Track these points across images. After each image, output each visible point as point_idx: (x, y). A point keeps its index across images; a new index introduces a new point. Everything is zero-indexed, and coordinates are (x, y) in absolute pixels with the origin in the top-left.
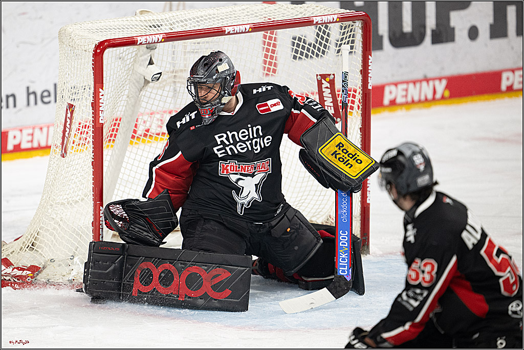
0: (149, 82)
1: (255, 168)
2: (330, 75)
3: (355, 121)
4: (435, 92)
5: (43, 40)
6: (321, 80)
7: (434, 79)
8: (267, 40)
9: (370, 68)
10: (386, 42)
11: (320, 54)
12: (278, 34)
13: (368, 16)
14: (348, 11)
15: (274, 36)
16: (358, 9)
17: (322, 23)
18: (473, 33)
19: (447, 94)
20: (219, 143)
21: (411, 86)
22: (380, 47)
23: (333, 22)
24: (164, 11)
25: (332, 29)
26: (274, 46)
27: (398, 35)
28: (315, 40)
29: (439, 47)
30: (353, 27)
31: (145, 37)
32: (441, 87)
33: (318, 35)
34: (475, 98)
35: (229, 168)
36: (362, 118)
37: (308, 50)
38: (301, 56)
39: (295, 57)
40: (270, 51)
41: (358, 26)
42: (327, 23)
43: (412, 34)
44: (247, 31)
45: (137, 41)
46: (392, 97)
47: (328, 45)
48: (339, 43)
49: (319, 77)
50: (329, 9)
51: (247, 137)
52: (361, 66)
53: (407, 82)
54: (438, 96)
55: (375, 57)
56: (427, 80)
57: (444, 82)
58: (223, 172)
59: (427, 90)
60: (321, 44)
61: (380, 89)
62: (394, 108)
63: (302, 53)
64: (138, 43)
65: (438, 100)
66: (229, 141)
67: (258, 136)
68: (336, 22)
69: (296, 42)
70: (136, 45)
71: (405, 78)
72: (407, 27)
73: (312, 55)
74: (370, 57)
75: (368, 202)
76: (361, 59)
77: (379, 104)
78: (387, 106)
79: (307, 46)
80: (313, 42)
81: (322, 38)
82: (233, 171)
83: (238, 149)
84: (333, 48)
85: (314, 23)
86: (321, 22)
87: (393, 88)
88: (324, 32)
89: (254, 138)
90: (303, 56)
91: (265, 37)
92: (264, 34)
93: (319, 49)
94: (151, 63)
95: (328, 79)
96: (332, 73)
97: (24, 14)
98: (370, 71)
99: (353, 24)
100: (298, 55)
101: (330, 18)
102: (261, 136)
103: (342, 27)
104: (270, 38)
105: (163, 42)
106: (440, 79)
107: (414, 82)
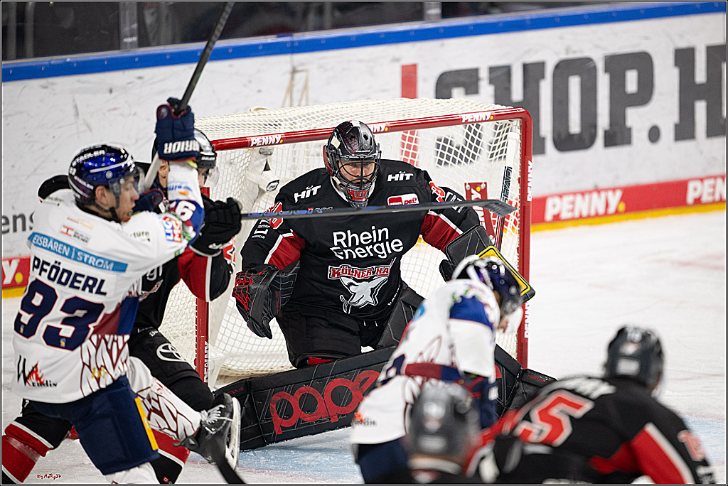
0: (264, 192)
1: (374, 273)
2: (481, 183)
3: (511, 240)
4: (607, 206)
5: (137, 141)
6: (470, 190)
7: (606, 190)
8: (406, 142)
9: (529, 176)
10: (549, 145)
11: (470, 159)
12: (420, 134)
13: (528, 113)
14: (504, 107)
15: (415, 137)
16: (516, 105)
17: (473, 122)
18: (654, 134)
19: (622, 207)
20: (336, 244)
21: (579, 197)
22: (542, 151)
23: (485, 121)
24: (283, 106)
25: (484, 129)
26: (415, 148)
27: (563, 136)
28: (465, 142)
29: (613, 151)
30: (510, 126)
31: (260, 138)
32: (615, 199)
33: (467, 136)
34: (655, 212)
35: (341, 271)
36: (520, 236)
37: (456, 153)
38: (447, 161)
39: (440, 162)
40: (410, 155)
41: (516, 125)
42: (479, 121)
43: (580, 136)
44: (382, 130)
45: (251, 142)
46: (556, 211)
47: (479, 147)
48: (493, 146)
49: (468, 186)
50: (482, 105)
51: (370, 241)
52: (518, 173)
53: (575, 194)
54: (612, 210)
55: (535, 163)
56: (598, 191)
57: (619, 194)
58: (334, 275)
59: (597, 203)
60: (470, 146)
61: (541, 202)
62: (558, 224)
63: (448, 158)
64: (252, 145)
65: (611, 215)
66: (347, 244)
67: (384, 240)
68: (490, 120)
69: (442, 143)
70: (250, 147)
71: (572, 188)
72: (575, 127)
73: (460, 160)
74: (529, 162)
75: (526, 336)
76: (519, 164)
77: (540, 219)
78: (550, 222)
79: (454, 149)
80: (462, 144)
81: (473, 139)
82: (346, 273)
83: (357, 253)
84: (485, 152)
85: (463, 121)
86: (471, 120)
87: (557, 200)
88: (475, 133)
89: (378, 242)
90: (449, 160)
91: (404, 138)
92: (403, 135)
93: (468, 153)
94: (267, 168)
95: (478, 189)
96: (484, 182)
97: (115, 109)
98: (529, 180)
99: (510, 122)
100: (444, 160)
101: (483, 116)
102: (387, 240)
103: (496, 126)
104: (411, 139)
105: (282, 143)
106: (614, 190)
107: (583, 194)
